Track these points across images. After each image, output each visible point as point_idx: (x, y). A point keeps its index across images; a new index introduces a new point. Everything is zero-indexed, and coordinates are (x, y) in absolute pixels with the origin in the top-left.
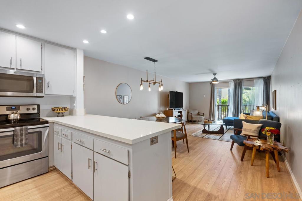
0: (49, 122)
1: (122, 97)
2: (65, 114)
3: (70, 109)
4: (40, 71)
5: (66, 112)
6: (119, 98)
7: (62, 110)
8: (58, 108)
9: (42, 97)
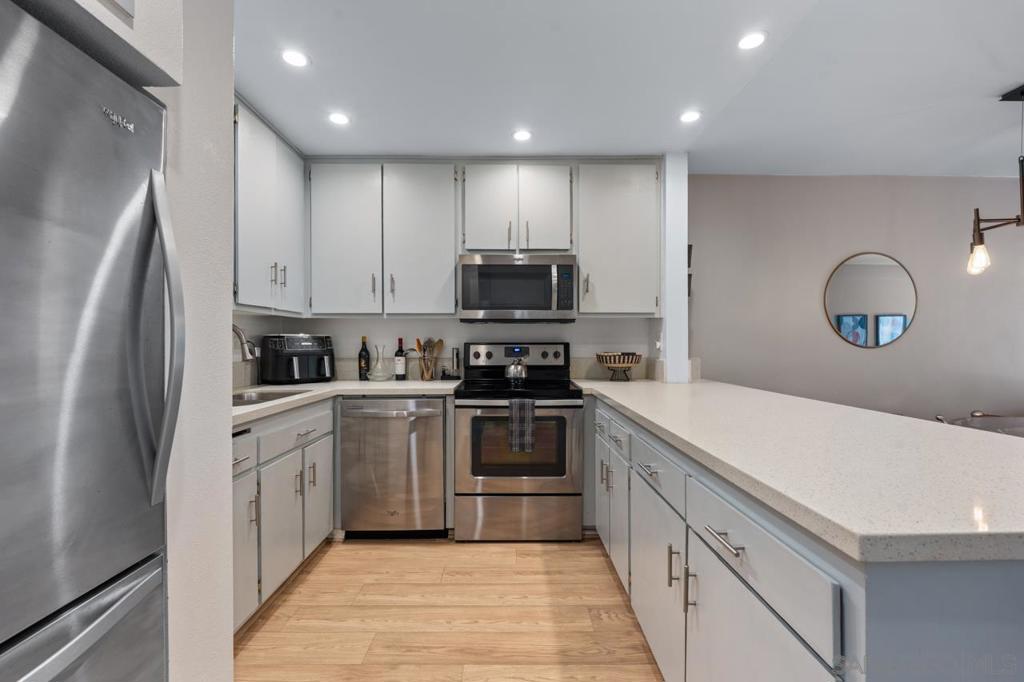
0: (584, 393)
1: (868, 323)
2: (631, 374)
3: (645, 358)
4: (568, 246)
5: (635, 368)
6: (852, 324)
7: (622, 360)
8: (611, 354)
9: (573, 321)
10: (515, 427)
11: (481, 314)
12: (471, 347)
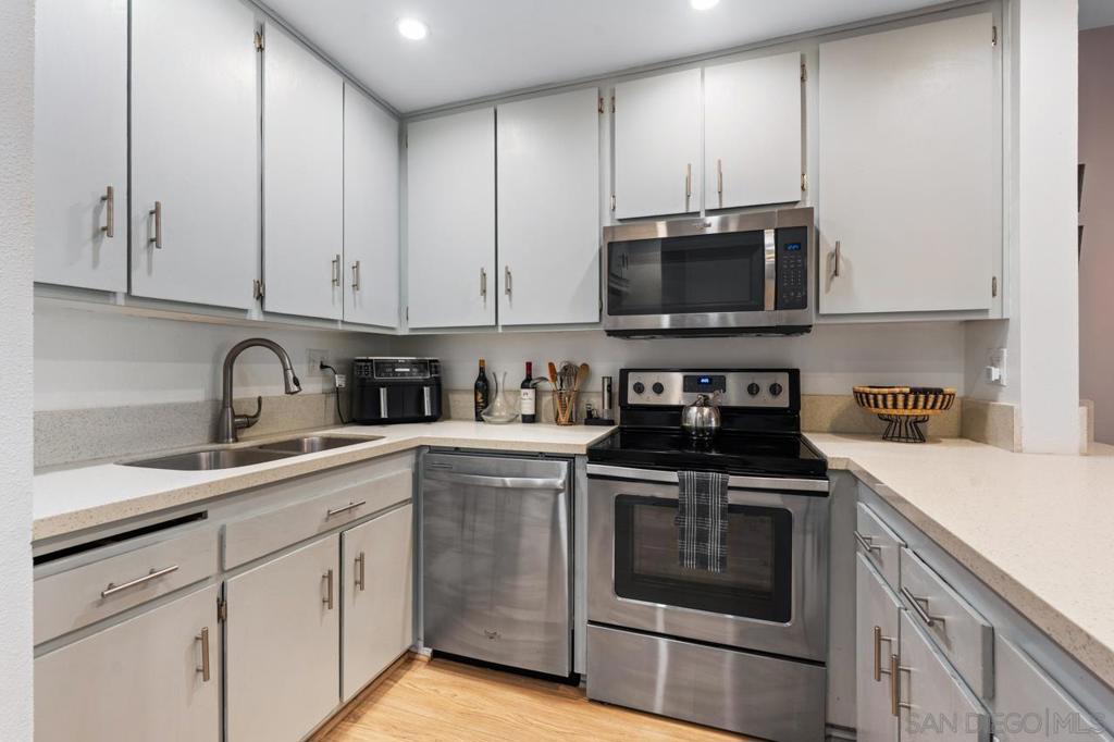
0: (830, 465)
2: (930, 429)
3: (962, 399)
4: (796, 196)
5: (937, 419)
7: (911, 403)
8: (886, 390)
9: (806, 329)
10: (690, 521)
11: (665, 321)
12: (630, 374)
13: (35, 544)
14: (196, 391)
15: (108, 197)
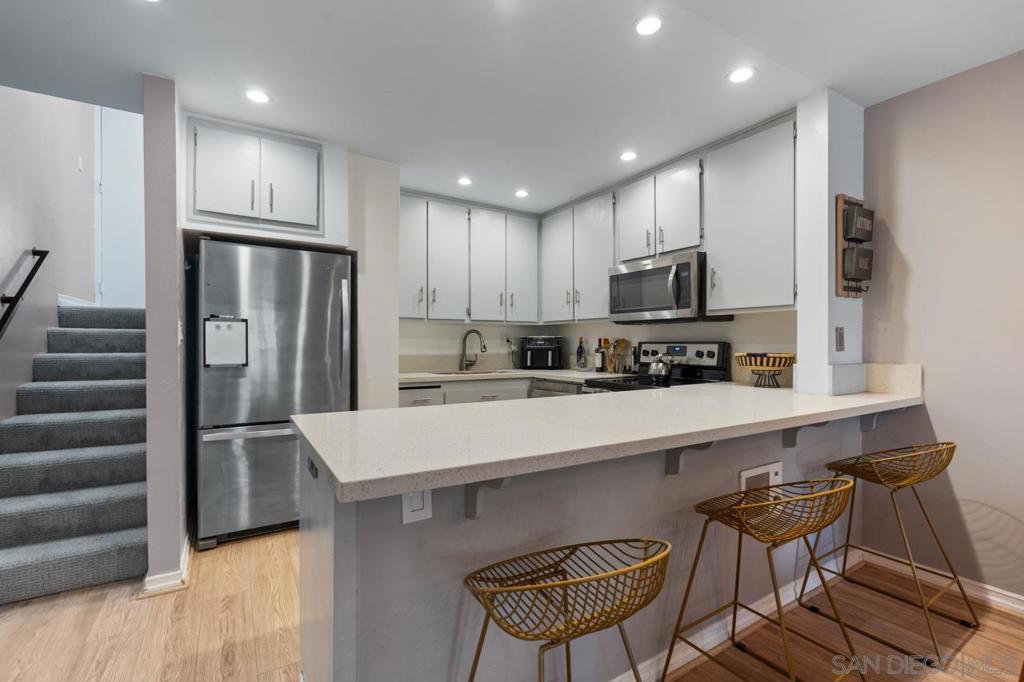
4: (698, 242)
12: (643, 345)
13: (400, 384)
14: (455, 351)
15: (422, 290)
